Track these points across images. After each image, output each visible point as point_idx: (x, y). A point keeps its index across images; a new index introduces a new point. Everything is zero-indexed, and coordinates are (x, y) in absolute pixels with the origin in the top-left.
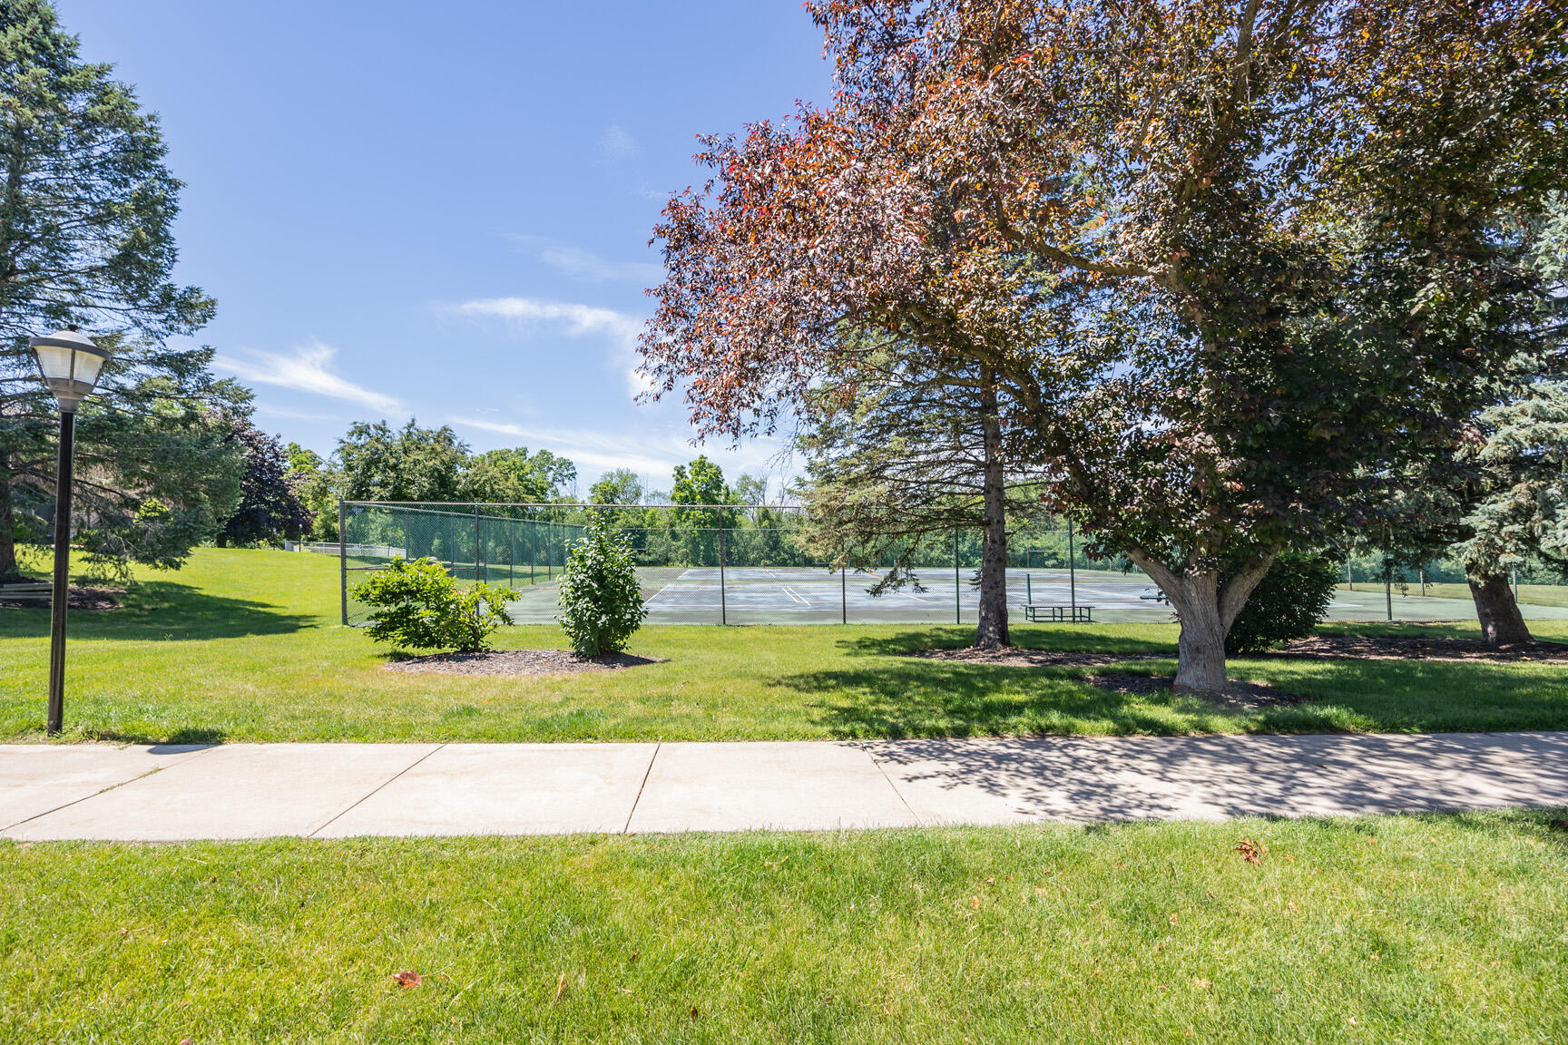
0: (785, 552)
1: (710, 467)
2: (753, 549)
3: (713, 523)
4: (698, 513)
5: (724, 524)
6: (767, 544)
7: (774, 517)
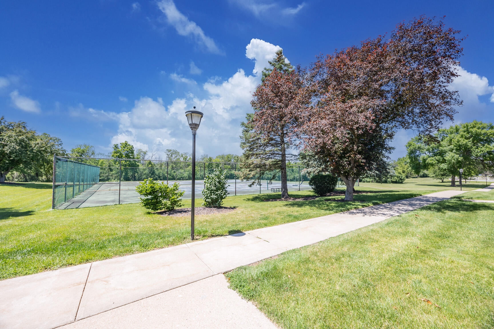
0: (157, 176)
1: (129, 145)
2: (144, 175)
3: (129, 165)
4: (123, 162)
5: (134, 166)
6: (150, 173)
7: (153, 164)
